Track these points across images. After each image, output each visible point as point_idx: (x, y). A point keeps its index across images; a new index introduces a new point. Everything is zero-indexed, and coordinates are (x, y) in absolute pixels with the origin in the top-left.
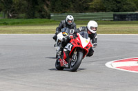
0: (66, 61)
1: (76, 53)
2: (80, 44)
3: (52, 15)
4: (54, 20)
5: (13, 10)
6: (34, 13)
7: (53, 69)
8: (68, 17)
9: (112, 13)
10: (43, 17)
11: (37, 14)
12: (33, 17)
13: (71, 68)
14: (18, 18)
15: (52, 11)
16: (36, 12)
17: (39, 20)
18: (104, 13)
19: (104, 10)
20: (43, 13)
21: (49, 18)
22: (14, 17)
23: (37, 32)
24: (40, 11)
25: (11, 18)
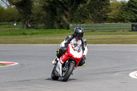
3: (71, 25)
5: (32, 21)
6: (53, 24)
9: (130, 24)
14: (37, 29)
15: (71, 21)
16: (55, 22)
18: (122, 24)
19: (122, 20)
21: (68, 28)
22: (32, 27)
24: (59, 22)
25: (30, 28)
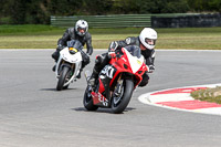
0: (105, 95)
1: (121, 82)
2: (127, 66)
3: (53, 18)
4: (57, 27)
6: (24, 17)
7: (80, 109)
8: (79, 23)
9: (149, 16)
10: (38, 22)
11: (29, 18)
12: (22, 21)
13: (114, 108)
15: (53, 11)
16: (28, 14)
17: (31, 27)
19: (136, 10)
20: (38, 15)
21: (49, 23)
23: (28, 46)
24: (34, 13)
